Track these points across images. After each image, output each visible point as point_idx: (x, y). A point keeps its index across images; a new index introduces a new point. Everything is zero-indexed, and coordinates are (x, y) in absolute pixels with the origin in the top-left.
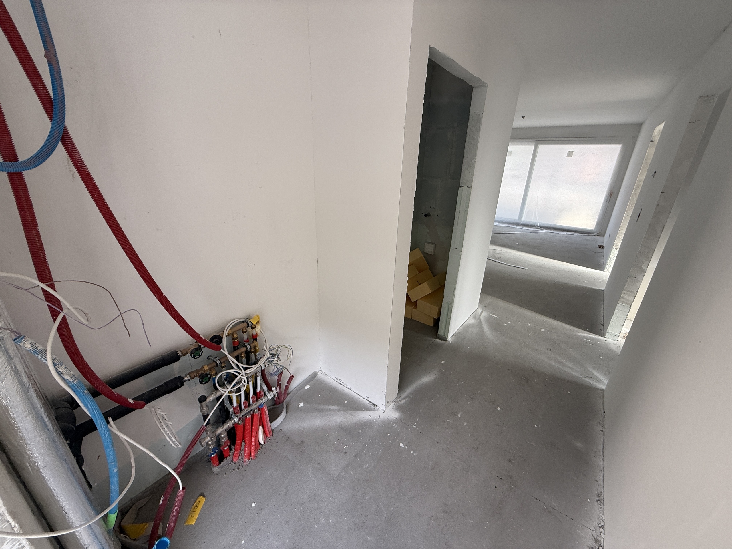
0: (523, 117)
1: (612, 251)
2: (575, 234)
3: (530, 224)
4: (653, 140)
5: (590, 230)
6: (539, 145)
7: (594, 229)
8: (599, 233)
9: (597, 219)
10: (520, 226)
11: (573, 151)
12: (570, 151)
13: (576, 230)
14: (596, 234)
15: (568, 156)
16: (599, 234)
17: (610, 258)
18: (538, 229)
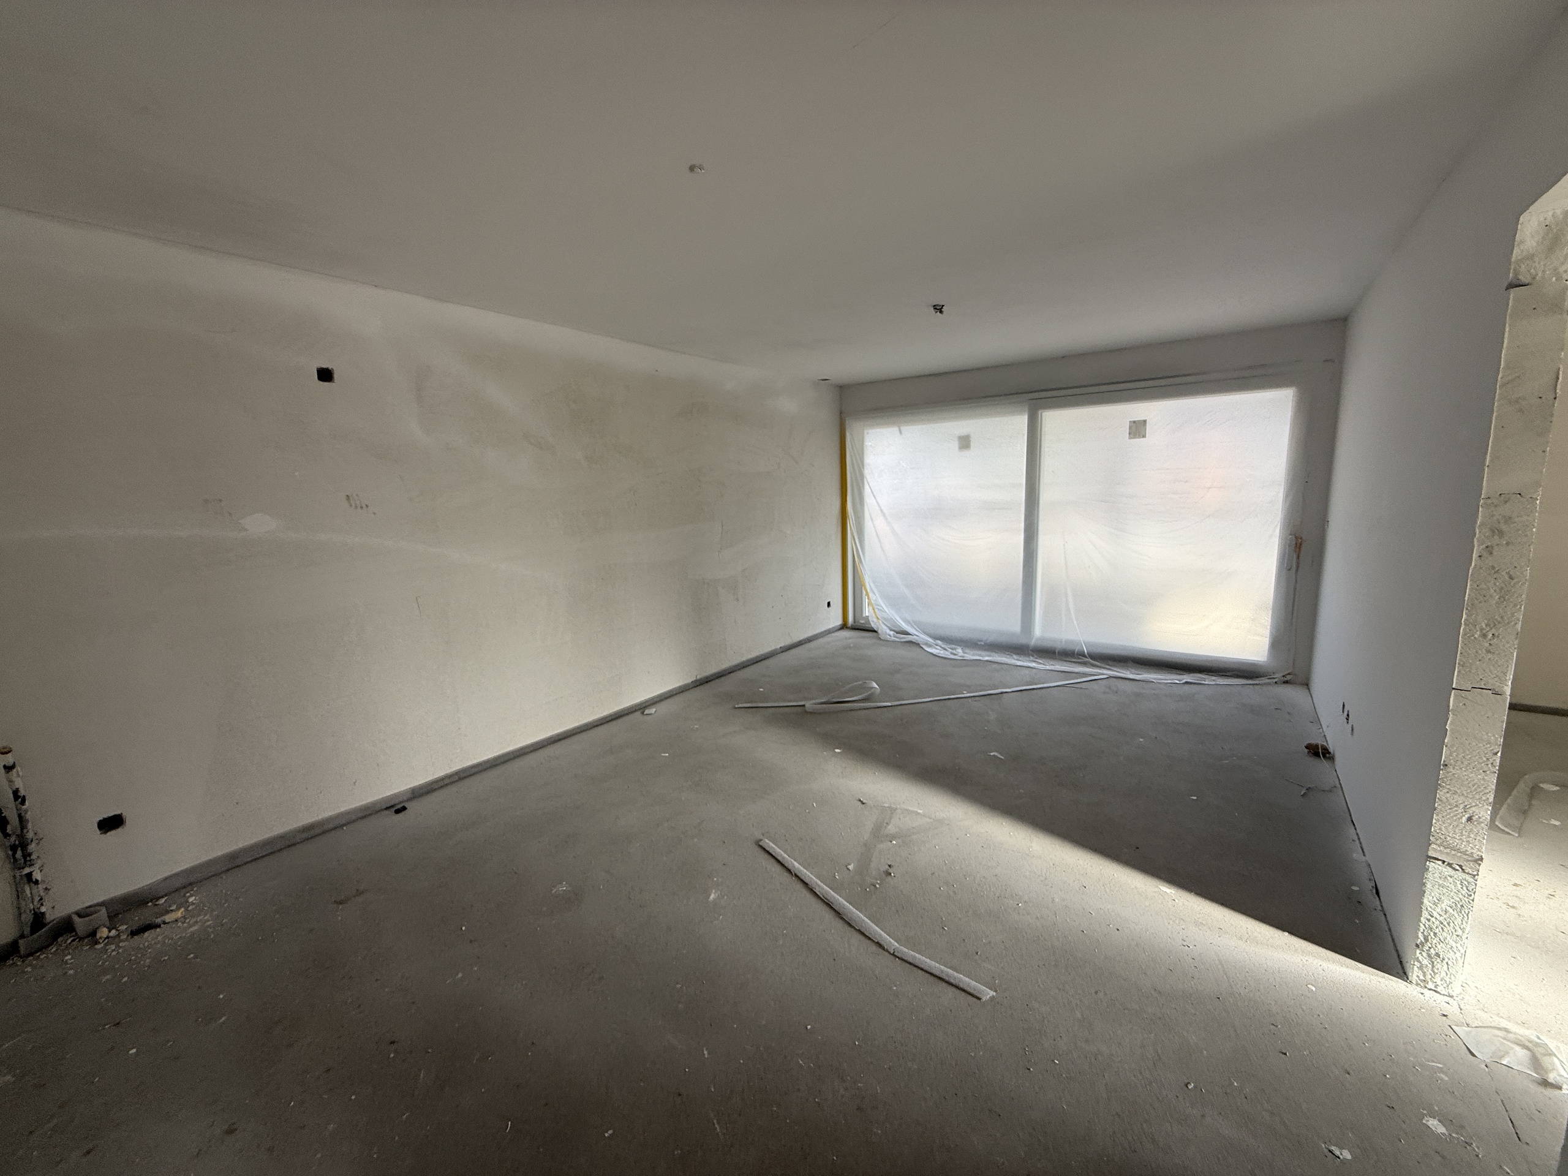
0: (939, 309)
1: (1429, 875)
2: (1209, 680)
3: (1059, 646)
4: (1523, 279)
5: (1253, 665)
6: (1040, 412)
7: (1266, 660)
8: (1289, 674)
9: (1269, 627)
10: (1028, 655)
11: (1145, 421)
12: (1134, 422)
13: (1208, 664)
14: (1278, 676)
15: (1131, 436)
16: (1289, 678)
17: (1425, 914)
18: (1085, 664)
